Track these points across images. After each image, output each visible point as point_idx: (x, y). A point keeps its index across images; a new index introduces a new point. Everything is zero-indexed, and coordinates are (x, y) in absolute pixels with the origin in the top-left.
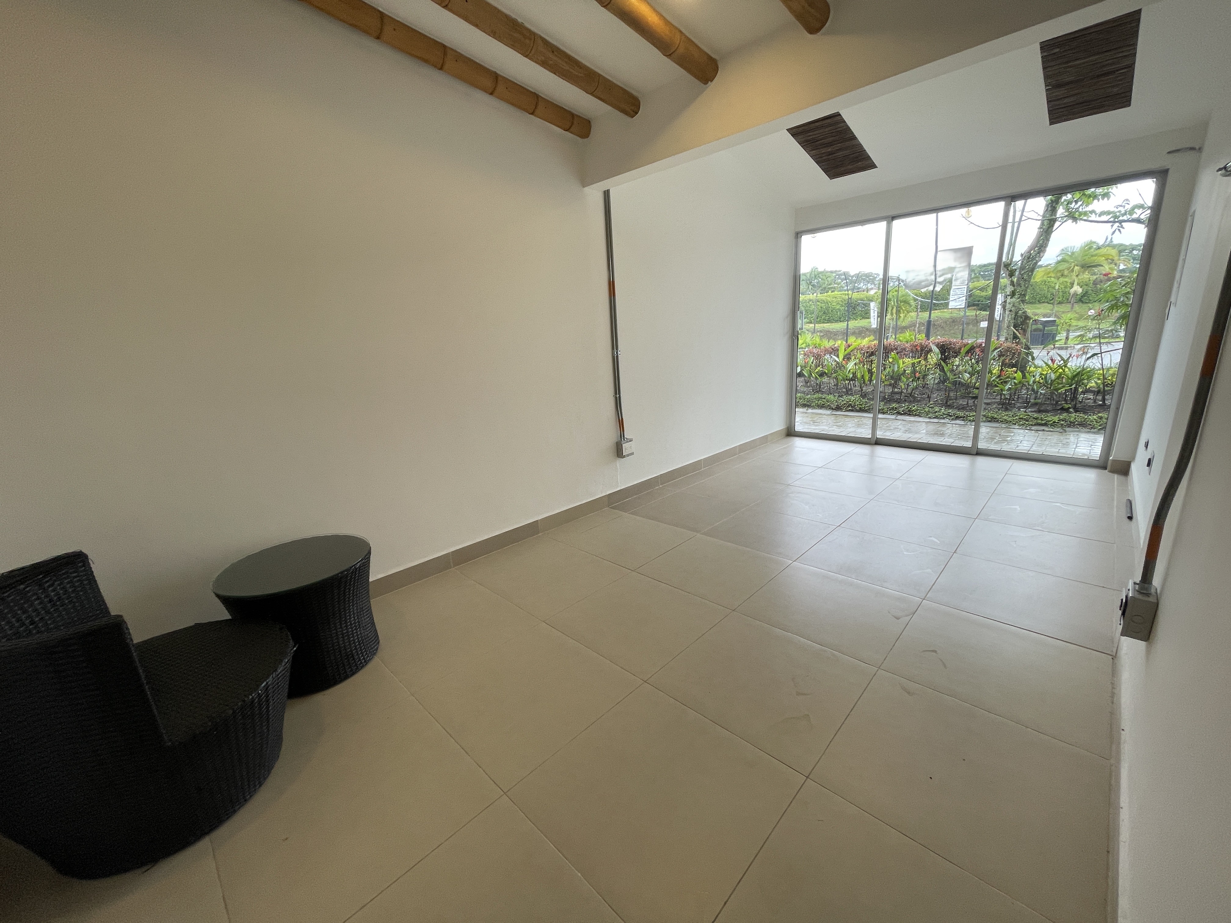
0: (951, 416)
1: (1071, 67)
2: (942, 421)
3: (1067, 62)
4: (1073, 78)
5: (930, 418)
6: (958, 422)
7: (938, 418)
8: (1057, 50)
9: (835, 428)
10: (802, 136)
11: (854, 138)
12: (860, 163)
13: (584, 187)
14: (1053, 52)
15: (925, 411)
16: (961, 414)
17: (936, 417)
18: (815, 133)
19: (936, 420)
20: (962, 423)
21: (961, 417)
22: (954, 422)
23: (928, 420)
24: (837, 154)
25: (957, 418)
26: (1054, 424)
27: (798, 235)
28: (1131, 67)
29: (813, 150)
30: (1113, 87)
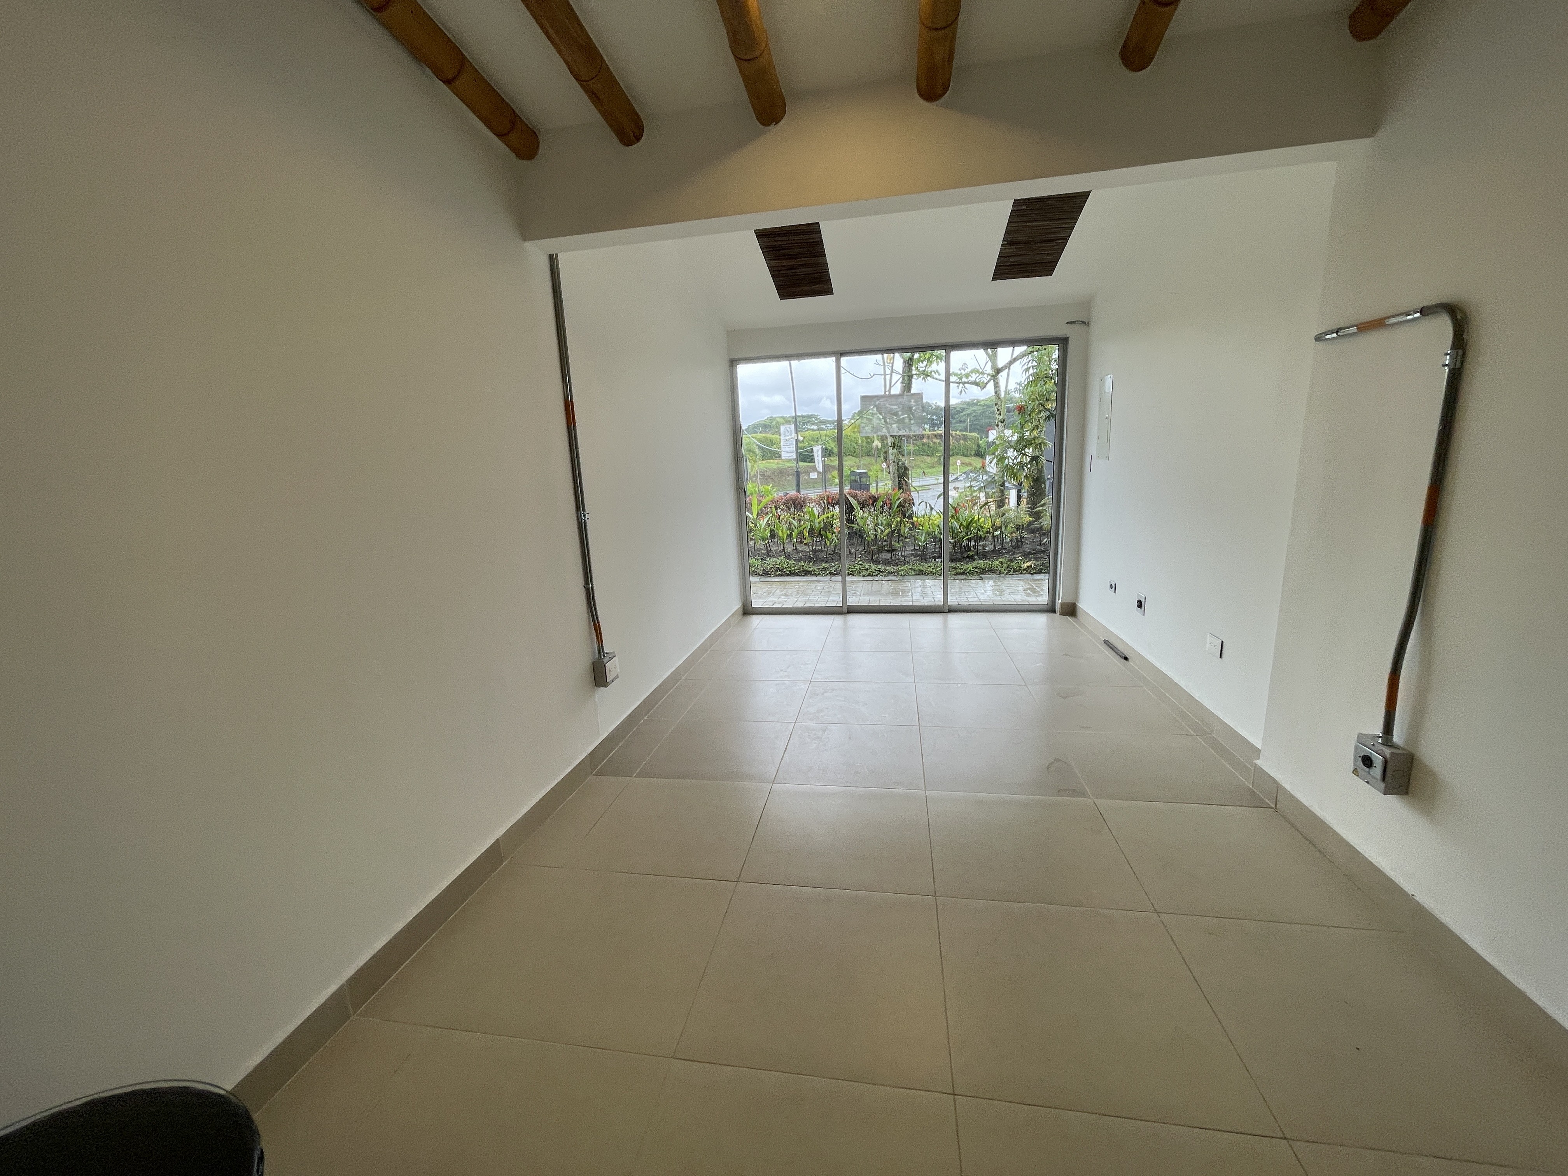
0: (882, 572)
1: (1028, 227)
2: (876, 578)
3: (1027, 222)
4: (1026, 238)
5: (864, 576)
6: (891, 577)
7: (872, 576)
8: (1025, 207)
9: (783, 598)
10: (765, 239)
11: (822, 254)
12: (817, 286)
13: (525, 239)
14: (1021, 208)
15: (856, 569)
16: (890, 568)
17: (869, 575)
18: (784, 238)
19: (870, 578)
20: (895, 578)
21: (892, 573)
22: (887, 578)
23: (861, 579)
24: (798, 270)
25: (890, 573)
26: (971, 573)
27: (733, 363)
28: (1066, 239)
29: (774, 260)
30: (1048, 254)
